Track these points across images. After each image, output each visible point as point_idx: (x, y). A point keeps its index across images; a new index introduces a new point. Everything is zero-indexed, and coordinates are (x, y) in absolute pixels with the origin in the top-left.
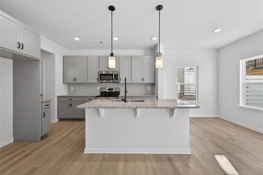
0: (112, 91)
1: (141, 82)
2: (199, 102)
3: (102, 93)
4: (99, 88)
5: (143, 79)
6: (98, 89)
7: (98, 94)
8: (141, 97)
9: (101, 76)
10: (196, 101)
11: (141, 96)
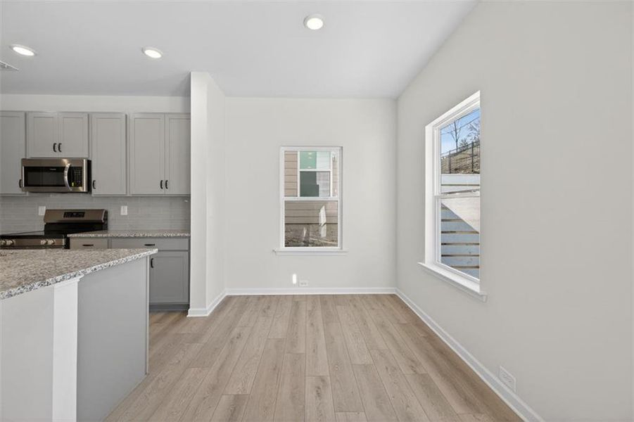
0: (81, 219)
1: (157, 190)
2: (344, 249)
3: (48, 226)
4: (42, 211)
5: (165, 184)
6: (39, 214)
7: (39, 228)
8: (139, 237)
9: (30, 174)
10: (338, 247)
11: (141, 235)
